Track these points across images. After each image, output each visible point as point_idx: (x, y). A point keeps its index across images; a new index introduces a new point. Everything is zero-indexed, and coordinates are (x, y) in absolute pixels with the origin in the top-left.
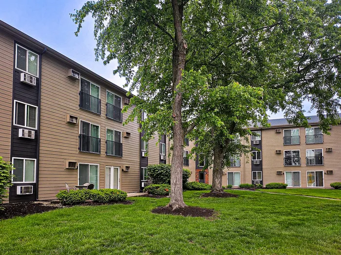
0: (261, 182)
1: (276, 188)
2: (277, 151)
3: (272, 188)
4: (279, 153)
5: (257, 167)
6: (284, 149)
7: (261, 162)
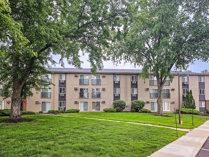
0: (65, 108)
1: (72, 112)
2: (75, 88)
3: (70, 112)
4: (76, 89)
5: (62, 98)
6: (79, 87)
7: (65, 95)
